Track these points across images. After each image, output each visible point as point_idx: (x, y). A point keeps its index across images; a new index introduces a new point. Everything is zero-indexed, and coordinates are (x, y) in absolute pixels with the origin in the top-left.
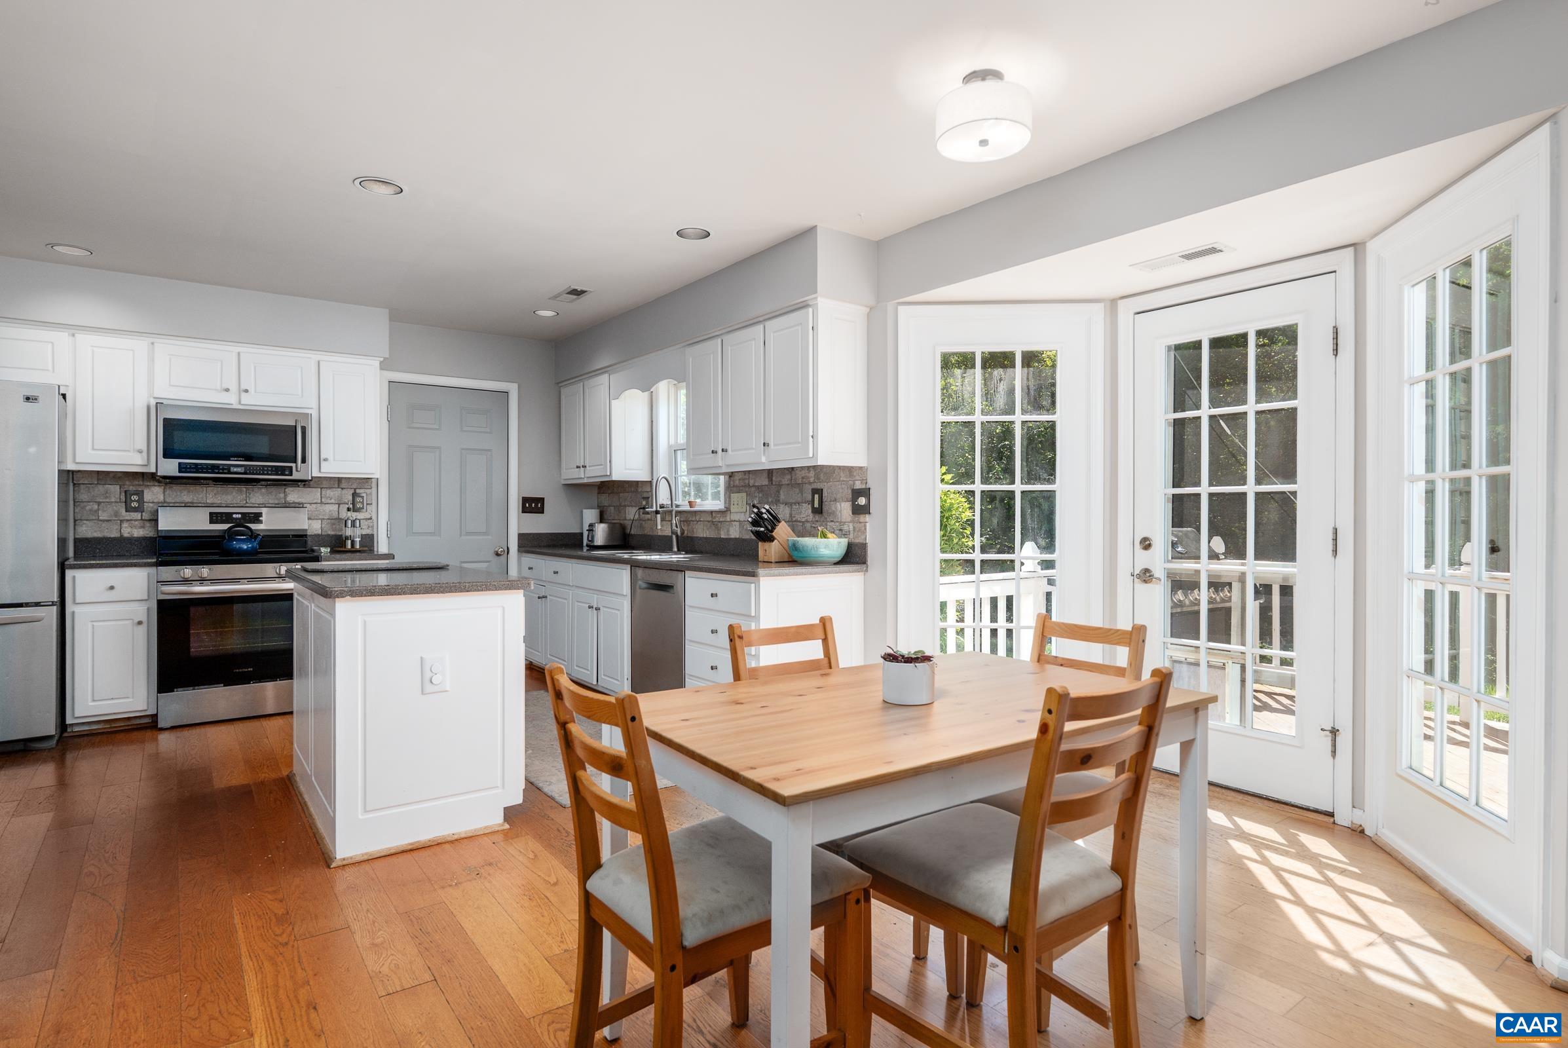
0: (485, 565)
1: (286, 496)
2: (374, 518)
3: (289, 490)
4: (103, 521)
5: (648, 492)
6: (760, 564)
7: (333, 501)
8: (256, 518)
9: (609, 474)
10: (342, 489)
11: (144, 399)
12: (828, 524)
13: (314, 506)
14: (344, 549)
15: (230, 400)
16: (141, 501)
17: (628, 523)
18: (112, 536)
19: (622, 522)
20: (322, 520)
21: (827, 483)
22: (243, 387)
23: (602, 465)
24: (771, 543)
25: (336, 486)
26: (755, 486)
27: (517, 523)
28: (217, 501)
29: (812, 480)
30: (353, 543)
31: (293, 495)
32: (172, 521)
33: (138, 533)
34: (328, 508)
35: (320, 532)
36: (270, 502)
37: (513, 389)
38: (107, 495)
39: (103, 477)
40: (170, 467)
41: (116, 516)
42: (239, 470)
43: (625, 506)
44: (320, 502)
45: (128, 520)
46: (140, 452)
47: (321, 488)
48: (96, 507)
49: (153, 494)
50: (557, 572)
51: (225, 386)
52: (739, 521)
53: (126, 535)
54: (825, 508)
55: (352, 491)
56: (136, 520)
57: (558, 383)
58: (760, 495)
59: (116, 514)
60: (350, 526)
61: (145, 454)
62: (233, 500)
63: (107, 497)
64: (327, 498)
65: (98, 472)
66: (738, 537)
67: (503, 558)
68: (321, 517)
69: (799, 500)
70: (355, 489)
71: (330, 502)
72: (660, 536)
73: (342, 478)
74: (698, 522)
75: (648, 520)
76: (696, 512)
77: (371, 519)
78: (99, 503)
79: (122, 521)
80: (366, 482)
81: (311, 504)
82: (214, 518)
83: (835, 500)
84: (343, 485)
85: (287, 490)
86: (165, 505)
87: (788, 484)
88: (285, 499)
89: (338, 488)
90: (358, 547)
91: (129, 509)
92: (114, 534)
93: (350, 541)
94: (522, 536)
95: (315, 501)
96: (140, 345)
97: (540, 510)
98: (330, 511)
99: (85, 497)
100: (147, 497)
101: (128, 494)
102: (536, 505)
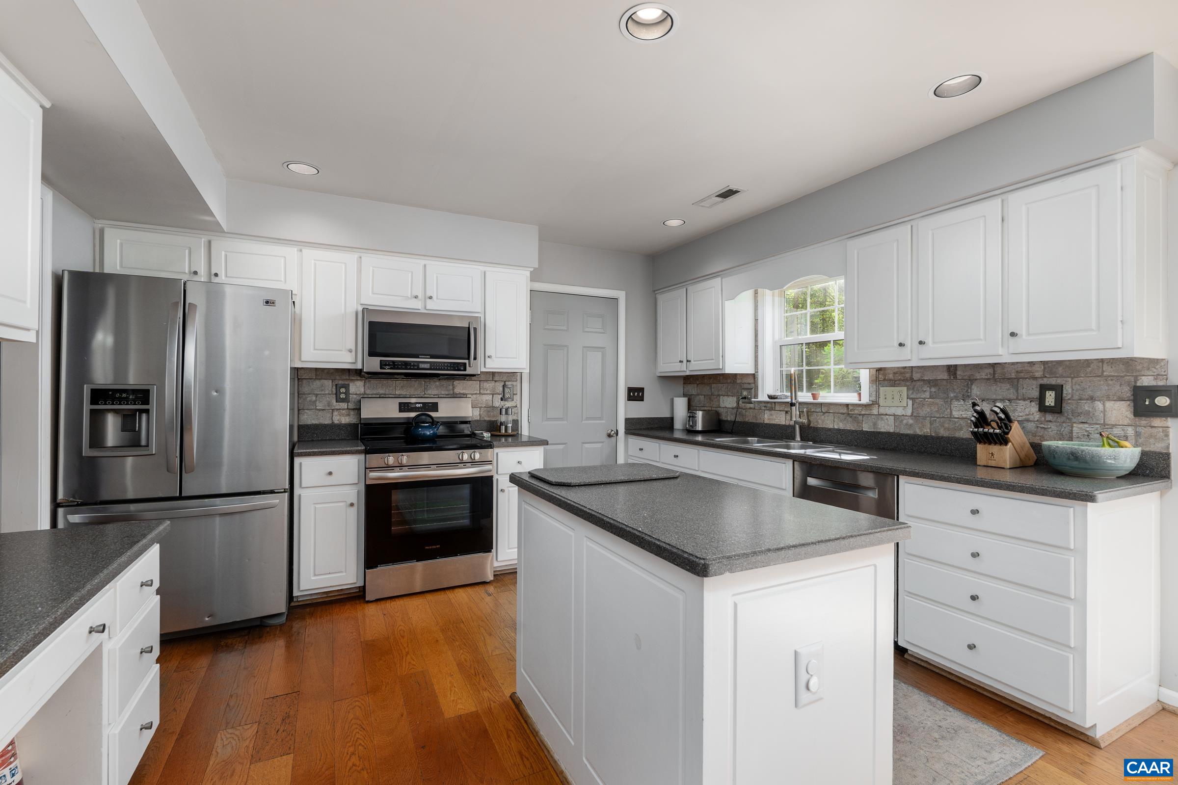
0: (599, 445)
1: (454, 388)
2: (519, 406)
3: (456, 383)
4: (320, 410)
5: (750, 384)
6: (978, 467)
7: (488, 392)
8: (435, 407)
9: (721, 368)
10: (495, 381)
11: (354, 306)
12: (1075, 425)
13: (475, 396)
14: (499, 434)
15: (416, 305)
16: (347, 393)
17: (721, 410)
18: (326, 423)
19: (716, 409)
20: (480, 408)
21: (1072, 378)
22: (429, 294)
23: (713, 359)
24: (1003, 447)
25: (491, 379)
26: (924, 380)
27: (625, 410)
28: (403, 392)
29: (1037, 375)
30: (506, 428)
32: (371, 411)
33: (345, 420)
34: (485, 398)
35: (478, 418)
36: (443, 393)
37: (621, 295)
38: (323, 388)
39: (320, 373)
40: (374, 365)
41: (329, 406)
42: (427, 366)
43: (719, 395)
44: (478, 392)
45: (337, 409)
46: (350, 351)
47: (480, 381)
48: (314, 398)
49: (357, 387)
50: (677, 456)
51: (415, 294)
52: (894, 415)
53: (336, 422)
54: (1066, 407)
55: (503, 384)
56: (343, 410)
57: (655, 291)
58: (933, 390)
59: (329, 404)
60: (504, 414)
61: (354, 353)
62: (417, 392)
63: (322, 391)
64: (484, 390)
65: (316, 369)
66: (892, 431)
67: (613, 439)
68: (479, 405)
69: (1012, 396)
70: (505, 382)
71: (486, 392)
72: (766, 424)
73: (495, 372)
74: (824, 413)
75: (750, 408)
76: (821, 404)
77: (516, 407)
78: (317, 395)
79: (333, 410)
80: (512, 375)
81: (472, 394)
82: (403, 407)
83: (1092, 399)
84: (496, 378)
85: (454, 383)
86: (365, 396)
87: (988, 379)
88: (453, 390)
89: (493, 380)
90: (510, 432)
91: (338, 400)
92: (327, 421)
93: (504, 426)
94: (628, 421)
95: (475, 392)
96: (351, 258)
97: (641, 399)
98: (486, 400)
99: (306, 390)
100: (352, 389)
101: (338, 387)
102: (638, 394)
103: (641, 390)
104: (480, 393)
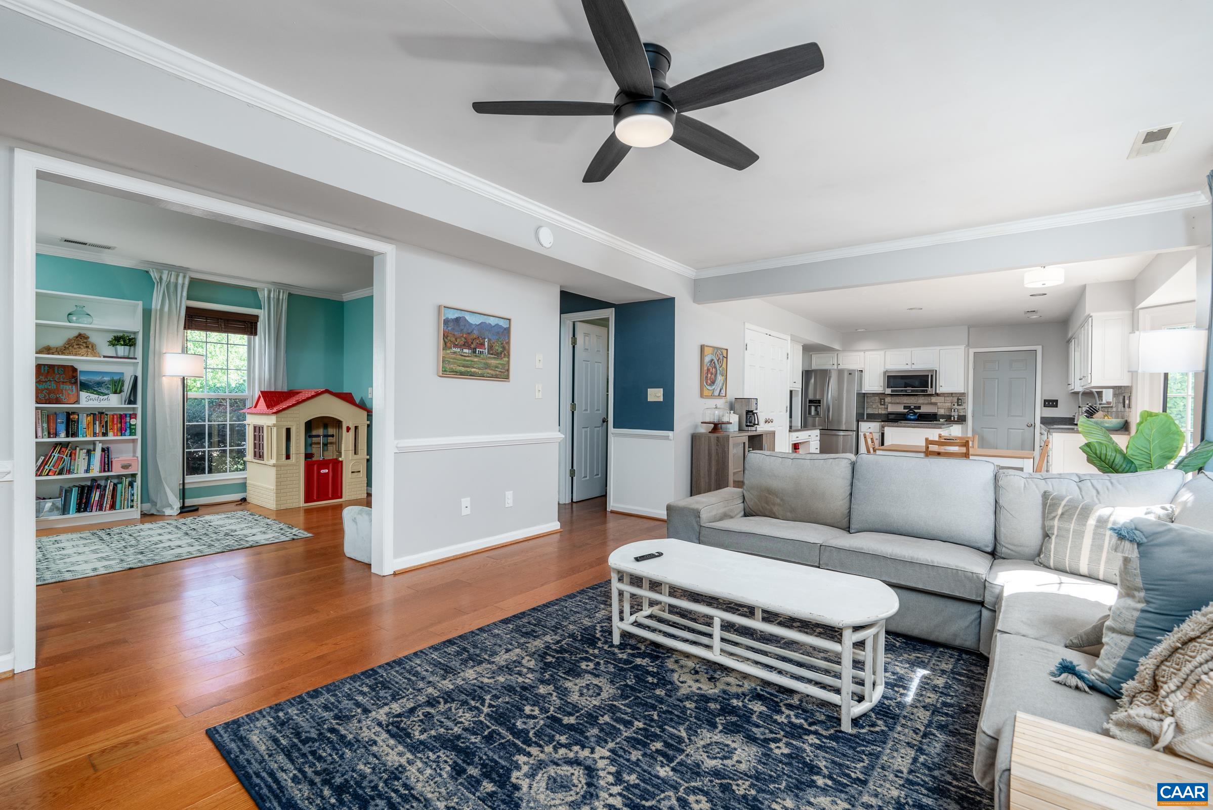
0: (1022, 431)
2: (966, 409)
4: (874, 408)
7: (949, 402)
8: (919, 408)
11: (882, 370)
13: (941, 404)
15: (908, 368)
16: (884, 402)
20: (945, 409)
22: (913, 364)
27: (1040, 412)
28: (907, 402)
31: (934, 399)
32: (892, 409)
33: (883, 412)
34: (947, 404)
35: (945, 413)
37: (1039, 349)
39: (874, 394)
40: (889, 391)
41: (877, 406)
42: (910, 391)
45: (882, 408)
46: (882, 386)
47: (944, 397)
48: (866, 404)
49: (888, 399)
51: (907, 363)
53: (880, 413)
57: (1067, 342)
61: (884, 387)
62: (912, 401)
63: (875, 401)
64: (947, 401)
65: (869, 394)
67: (1032, 428)
70: (958, 397)
73: (953, 393)
78: (873, 403)
79: (879, 409)
80: (963, 394)
81: (938, 403)
82: (905, 408)
84: (954, 396)
85: (931, 398)
86: (889, 403)
88: (930, 401)
89: (951, 396)
90: (955, 420)
91: (881, 404)
92: (877, 412)
93: (951, 418)
94: (1042, 418)
95: (942, 402)
96: (882, 353)
97: (1057, 406)
98: (948, 406)
99: (869, 401)
100: (886, 400)
101: (881, 399)
102: (1053, 403)
103: (1057, 401)
104: (945, 403)
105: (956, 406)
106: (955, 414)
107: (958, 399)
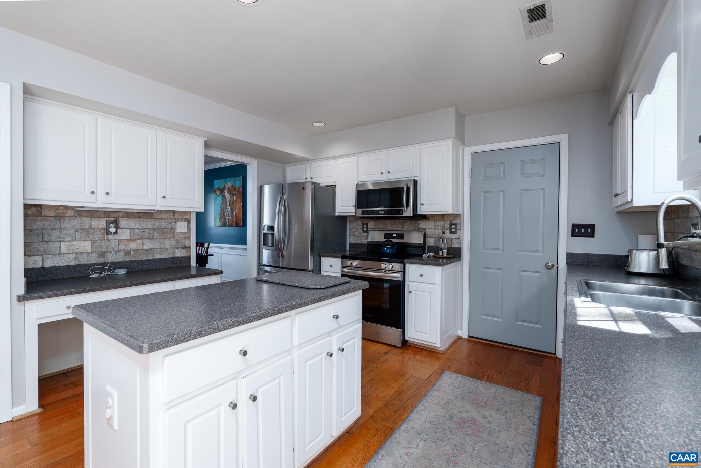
0: (537, 275)
1: (418, 225)
2: (461, 238)
4: (356, 236)
7: (440, 227)
8: (401, 236)
10: (445, 220)
11: (353, 183)
13: (431, 230)
14: (439, 256)
15: (383, 178)
16: (367, 228)
18: (359, 243)
20: (434, 238)
22: (388, 170)
25: (442, 219)
27: (566, 244)
30: (443, 252)
32: (373, 237)
33: (365, 242)
34: (437, 231)
35: (433, 245)
36: (412, 228)
37: (564, 139)
40: (360, 212)
42: (383, 212)
44: (433, 228)
45: (363, 236)
47: (434, 220)
48: (355, 230)
49: (371, 225)
51: (382, 172)
53: (363, 242)
55: (450, 222)
56: (365, 236)
59: (360, 233)
60: (445, 242)
62: (394, 228)
63: (357, 226)
64: (437, 226)
67: (553, 272)
68: (434, 236)
70: (451, 221)
71: (438, 228)
73: (444, 214)
77: (459, 238)
79: (361, 236)
80: (457, 216)
81: (429, 229)
82: (386, 236)
84: (445, 218)
85: (419, 222)
86: (375, 230)
89: (443, 220)
90: (445, 255)
91: (364, 231)
92: (359, 242)
93: (441, 251)
94: (568, 255)
95: (431, 228)
97: (592, 235)
98: (438, 233)
99: (352, 226)
100: (369, 226)
101: (363, 225)
102: (586, 230)
103: (592, 227)
104: (434, 229)
105: (448, 235)
106: (444, 246)
107: (451, 224)
